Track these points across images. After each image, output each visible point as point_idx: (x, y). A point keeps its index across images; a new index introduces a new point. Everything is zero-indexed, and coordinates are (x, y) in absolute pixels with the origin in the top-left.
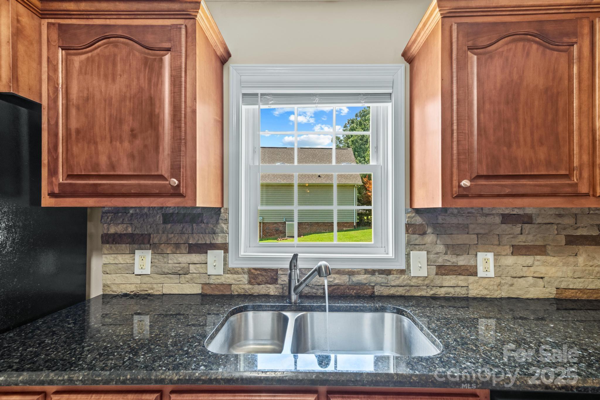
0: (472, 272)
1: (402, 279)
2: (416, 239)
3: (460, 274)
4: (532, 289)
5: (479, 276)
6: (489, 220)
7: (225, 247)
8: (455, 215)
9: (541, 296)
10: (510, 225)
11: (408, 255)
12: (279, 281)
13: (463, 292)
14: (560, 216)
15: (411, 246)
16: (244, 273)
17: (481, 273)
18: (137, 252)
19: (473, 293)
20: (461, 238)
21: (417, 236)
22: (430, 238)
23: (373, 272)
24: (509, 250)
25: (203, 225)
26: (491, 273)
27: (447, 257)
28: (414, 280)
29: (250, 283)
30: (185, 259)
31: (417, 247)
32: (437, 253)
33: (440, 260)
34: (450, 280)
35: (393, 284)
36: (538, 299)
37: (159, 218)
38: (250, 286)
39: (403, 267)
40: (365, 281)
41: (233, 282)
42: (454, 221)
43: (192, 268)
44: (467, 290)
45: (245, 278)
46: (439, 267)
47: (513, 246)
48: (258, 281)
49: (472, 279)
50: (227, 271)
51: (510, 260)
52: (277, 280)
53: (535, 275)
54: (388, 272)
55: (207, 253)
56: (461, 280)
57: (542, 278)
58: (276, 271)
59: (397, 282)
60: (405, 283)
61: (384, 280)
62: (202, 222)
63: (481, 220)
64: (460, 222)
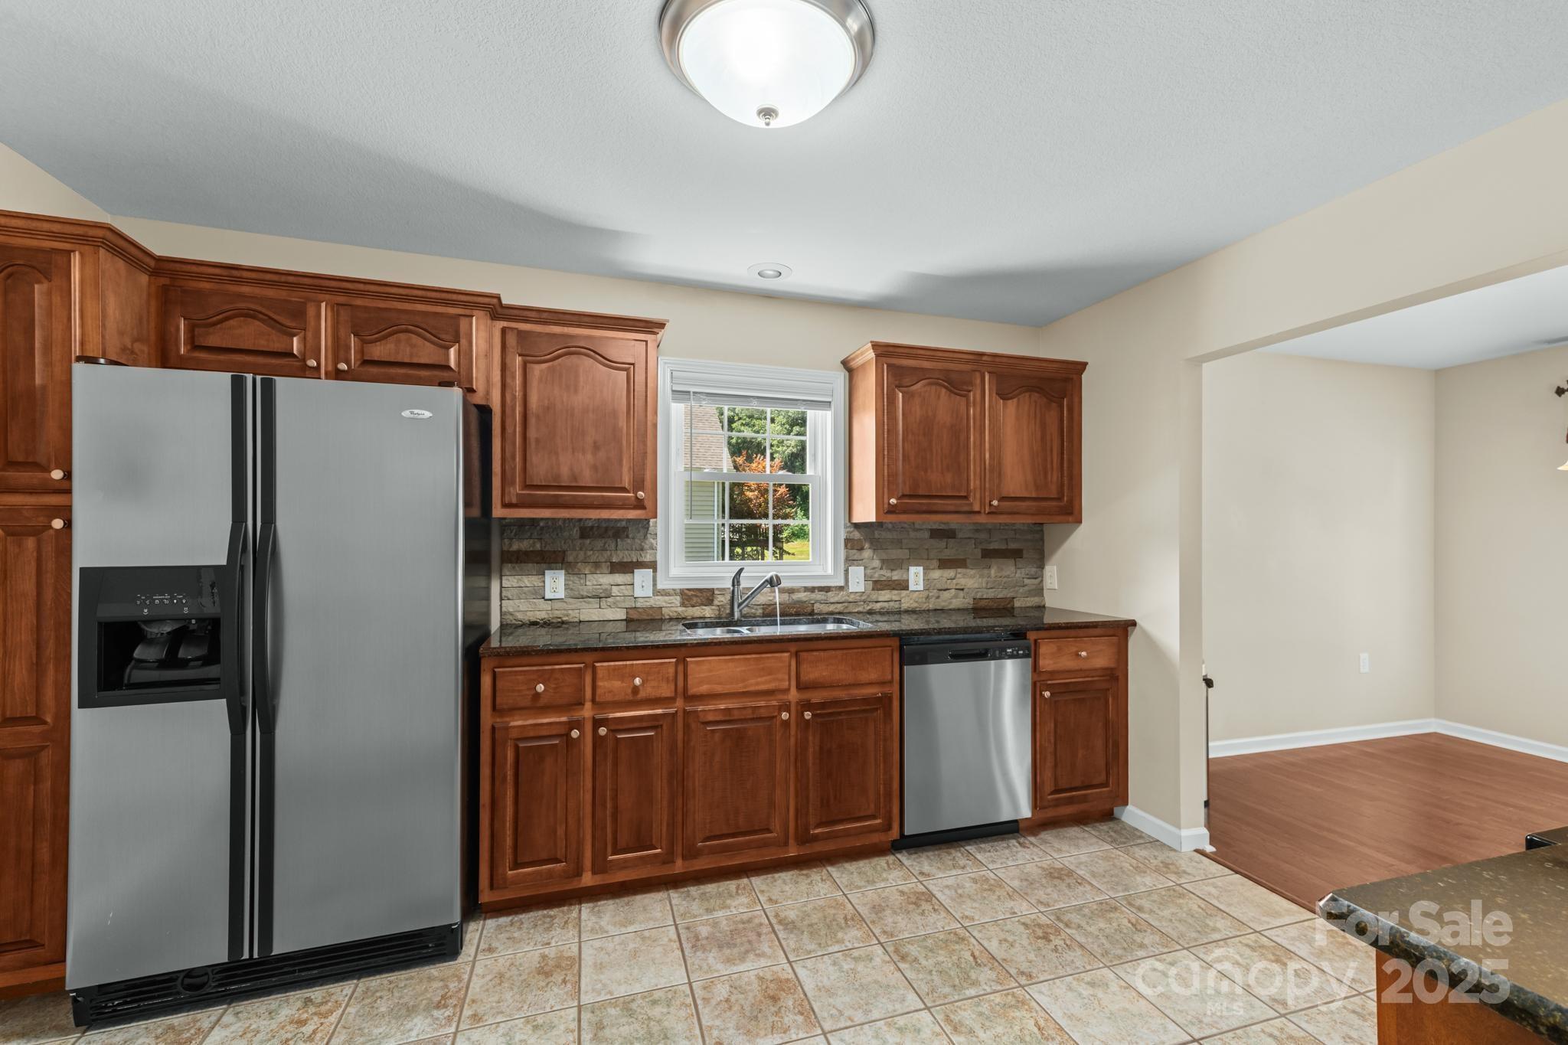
0: (903, 585)
1: (841, 596)
2: (854, 555)
3: (894, 589)
4: (954, 601)
5: (910, 589)
6: (919, 535)
7: (653, 566)
8: (889, 530)
9: (961, 607)
10: (937, 540)
11: (847, 571)
12: (716, 602)
13: (896, 606)
14: (977, 531)
15: (850, 561)
16: (676, 594)
17: (912, 587)
18: (547, 572)
19: (905, 606)
20: (896, 553)
21: (855, 551)
22: (867, 553)
23: (812, 590)
24: (936, 563)
25: (629, 541)
26: (921, 587)
27: (882, 572)
28: (852, 596)
29: (683, 605)
30: (606, 579)
31: (855, 562)
32: (874, 568)
33: (876, 575)
34: (885, 595)
35: (832, 600)
36: (959, 609)
37: (576, 532)
38: (684, 609)
39: (842, 583)
40: (805, 599)
41: (664, 604)
42: (889, 535)
43: (615, 590)
44: (900, 604)
45: (677, 600)
46: (875, 582)
47: (939, 560)
48: (693, 603)
49: (904, 593)
50: (657, 592)
51: (936, 574)
52: (712, 600)
53: (957, 587)
54: (827, 589)
55: (633, 572)
56: (894, 595)
57: (963, 589)
58: (712, 591)
59: (836, 599)
60: (843, 600)
61: (823, 597)
62: (627, 537)
63: (912, 534)
64: (895, 537)
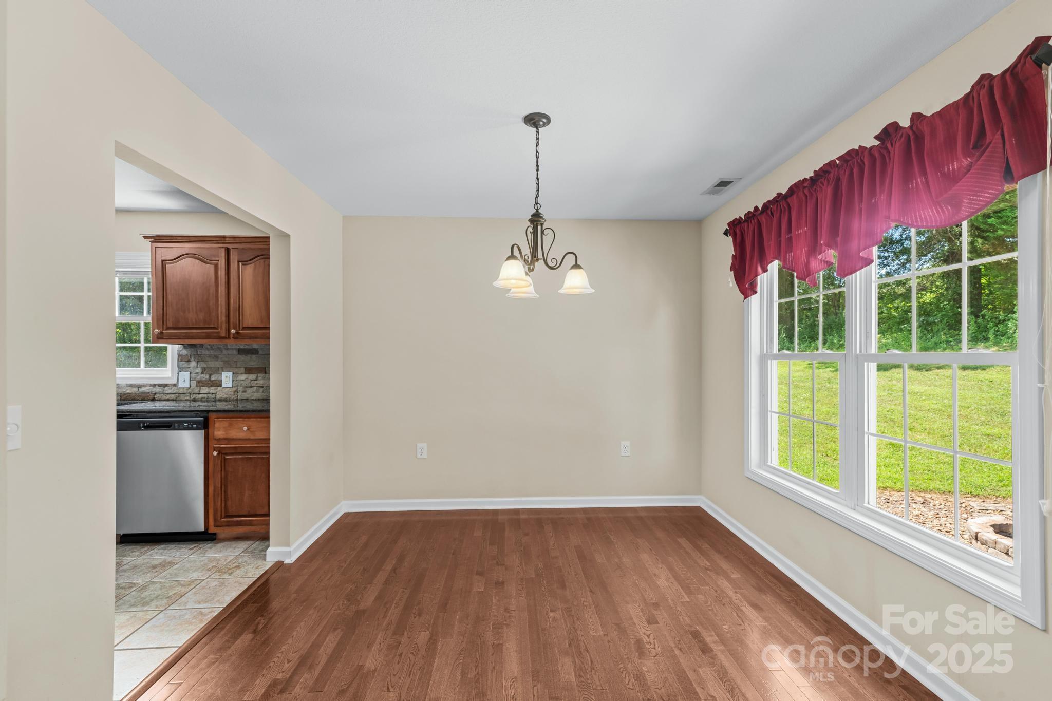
0: (218, 384)
1: (174, 390)
2: (184, 365)
3: (211, 386)
4: (255, 394)
5: (223, 386)
6: (230, 352)
8: (208, 349)
9: (261, 398)
10: (244, 355)
11: (178, 375)
13: (213, 397)
15: (181, 369)
17: (224, 385)
19: (218, 397)
20: (213, 364)
21: (184, 363)
22: (192, 364)
23: (154, 386)
24: (243, 370)
26: (230, 385)
27: (204, 376)
28: (181, 390)
31: (184, 369)
32: (197, 373)
33: (199, 377)
34: (205, 390)
35: (167, 392)
36: (259, 400)
39: (175, 382)
40: (148, 391)
42: (208, 353)
44: (216, 395)
46: (199, 382)
47: (246, 368)
49: (219, 388)
51: (243, 377)
53: (258, 385)
54: (166, 385)
56: (212, 390)
57: (262, 387)
59: (170, 391)
60: (174, 392)
61: (161, 390)
63: (225, 352)
64: (212, 354)
